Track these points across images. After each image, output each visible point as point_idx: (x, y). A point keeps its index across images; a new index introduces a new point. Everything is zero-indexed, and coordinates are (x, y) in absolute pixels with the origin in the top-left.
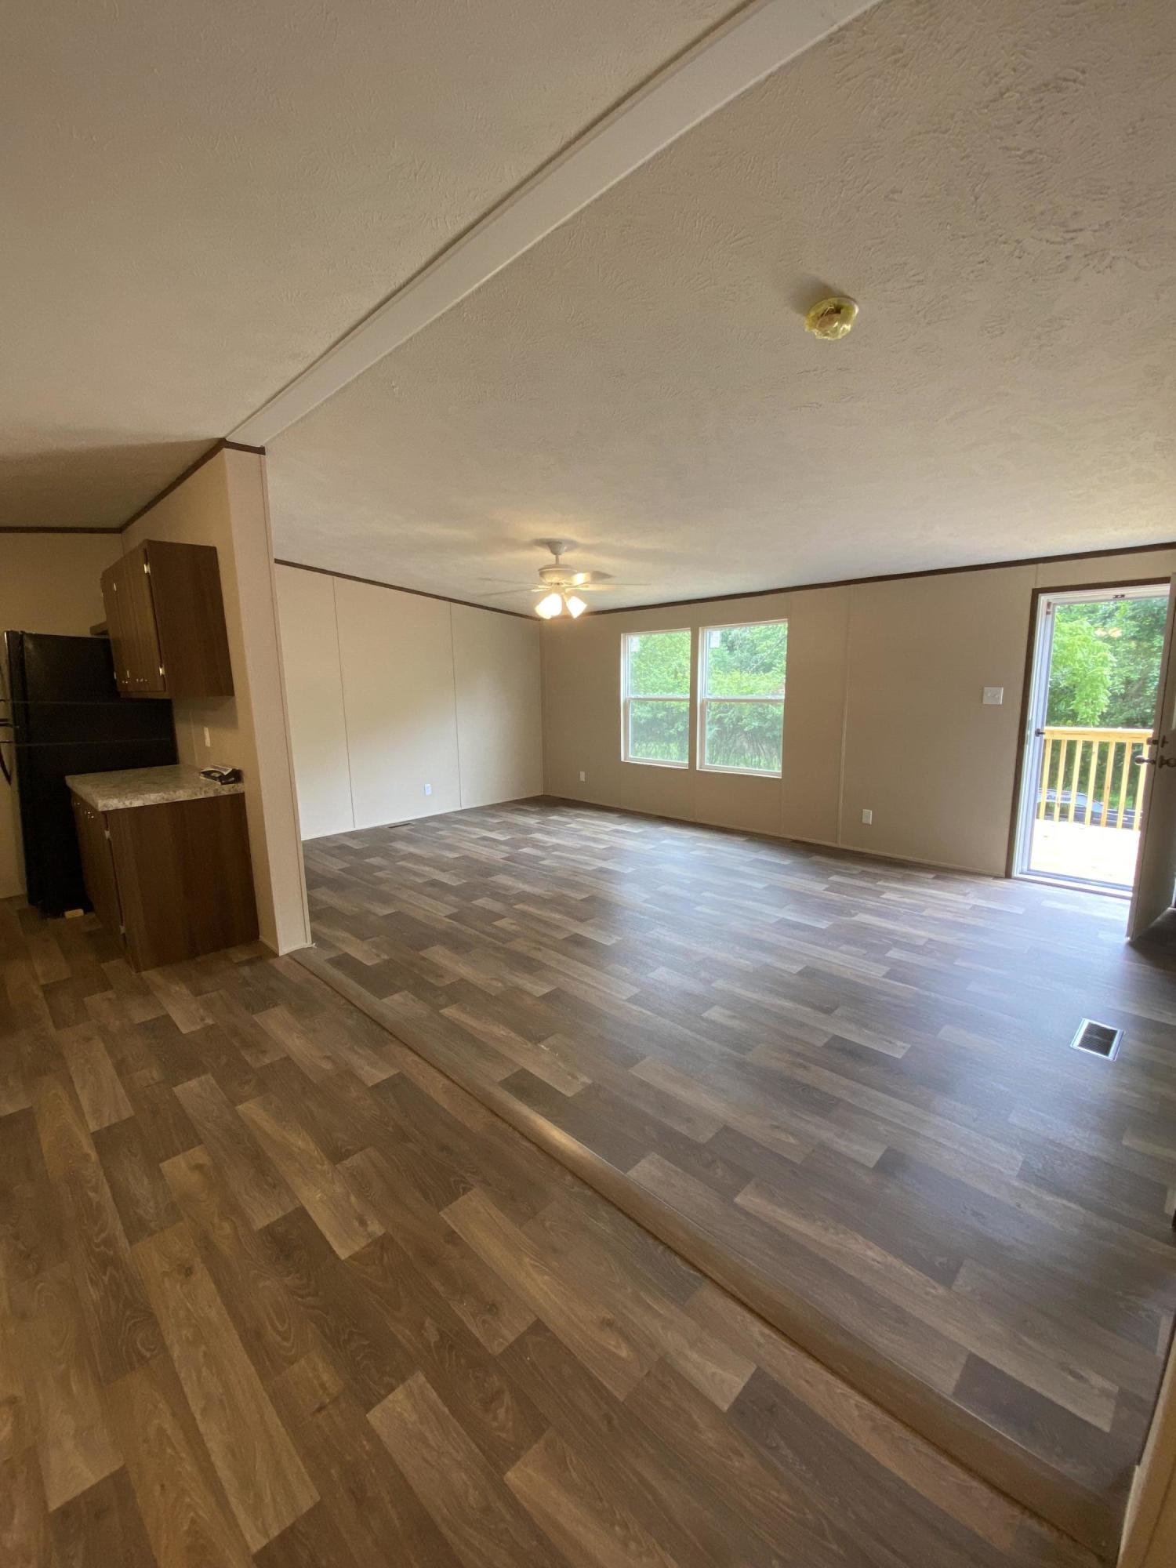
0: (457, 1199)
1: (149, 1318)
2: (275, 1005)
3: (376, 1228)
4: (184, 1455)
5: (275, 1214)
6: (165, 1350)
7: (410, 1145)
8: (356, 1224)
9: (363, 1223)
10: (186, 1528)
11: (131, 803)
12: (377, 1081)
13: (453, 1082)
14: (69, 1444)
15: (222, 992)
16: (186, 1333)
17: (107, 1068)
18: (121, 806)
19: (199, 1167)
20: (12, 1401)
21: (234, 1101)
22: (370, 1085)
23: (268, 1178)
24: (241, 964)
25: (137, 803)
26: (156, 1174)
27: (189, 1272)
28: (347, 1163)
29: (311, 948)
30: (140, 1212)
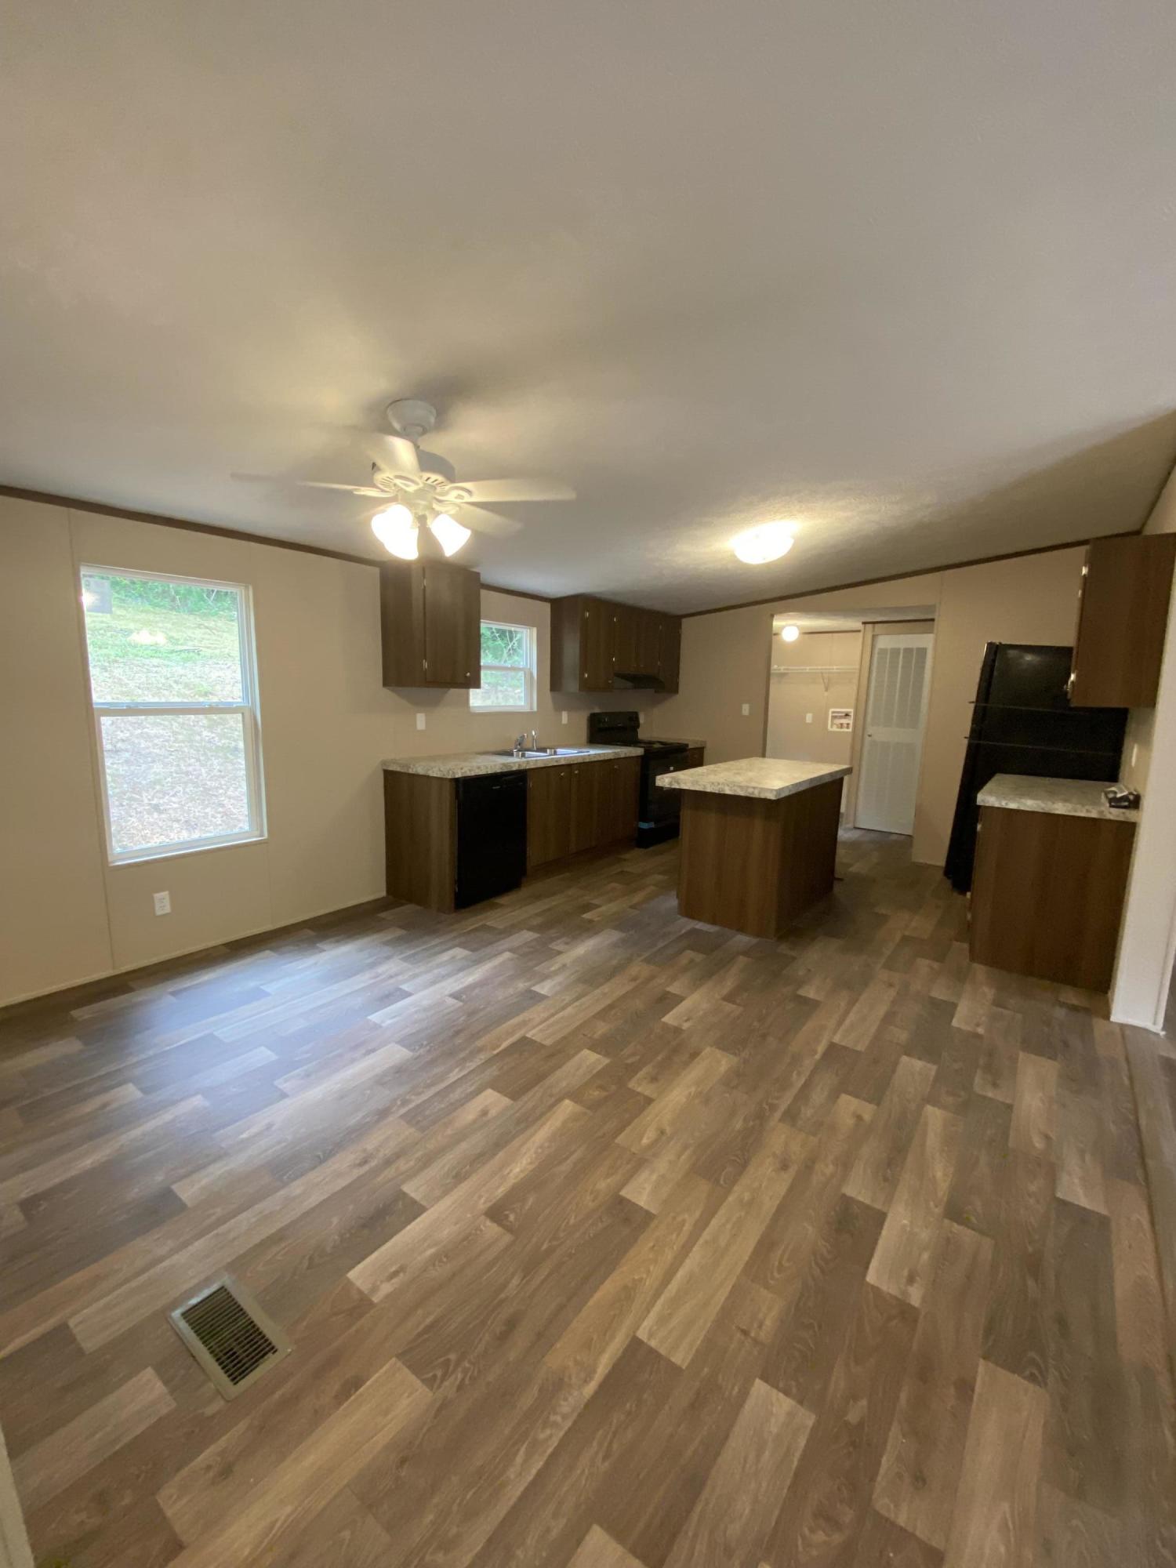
0: (1014, 1372)
1: (744, 1166)
2: (1053, 1057)
3: (915, 1296)
4: (675, 1248)
5: (864, 1198)
6: (728, 1192)
7: (1030, 1283)
8: (906, 1273)
9: (911, 1280)
10: (636, 1277)
11: (1007, 804)
12: (1069, 1198)
13: (1162, 1289)
14: (654, 1177)
15: (1019, 1016)
16: (747, 1196)
17: (882, 1010)
18: (997, 805)
19: (859, 1118)
20: (663, 1132)
21: (931, 1099)
22: (1059, 1195)
23: (889, 1171)
24: (1062, 1005)
25: (1013, 806)
26: (834, 1096)
27: (784, 1167)
28: (956, 1227)
29: (1157, 1034)
30: (803, 1109)
